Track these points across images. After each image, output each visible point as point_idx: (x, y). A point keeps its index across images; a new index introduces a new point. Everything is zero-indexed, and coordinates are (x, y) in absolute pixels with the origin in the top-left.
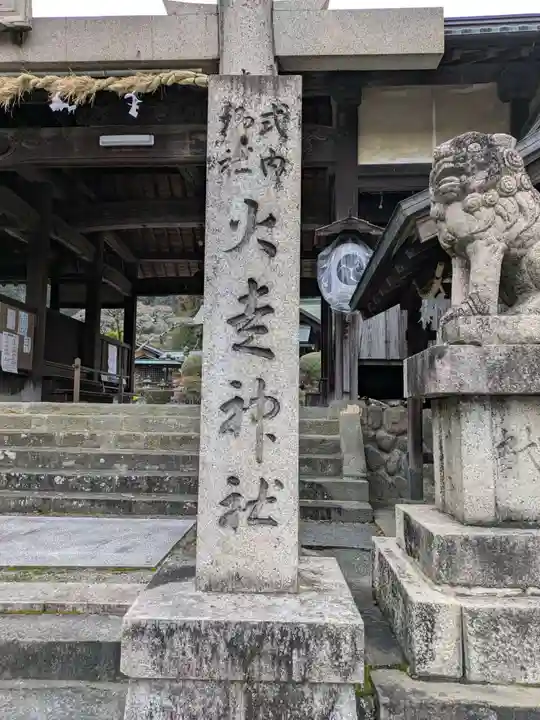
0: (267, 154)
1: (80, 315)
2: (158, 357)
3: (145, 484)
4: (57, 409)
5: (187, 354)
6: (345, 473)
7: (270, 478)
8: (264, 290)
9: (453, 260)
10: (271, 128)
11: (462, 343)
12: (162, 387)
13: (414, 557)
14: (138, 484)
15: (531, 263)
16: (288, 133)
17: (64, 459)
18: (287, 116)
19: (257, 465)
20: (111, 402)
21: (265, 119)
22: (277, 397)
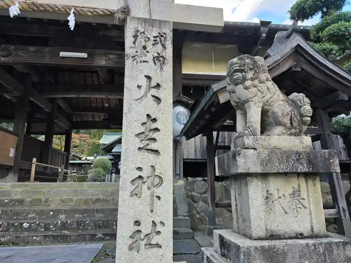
0: (156, 55)
1: (42, 138)
2: (80, 159)
3: (75, 225)
4: (27, 186)
5: (95, 158)
6: (179, 214)
7: (157, 221)
8: (155, 120)
9: (237, 111)
10: (158, 43)
11: (248, 148)
12: (82, 174)
13: (227, 258)
14: (72, 225)
15: (273, 113)
16: (166, 46)
17: (29, 213)
18: (165, 38)
19: (150, 214)
20: (56, 182)
21: (155, 39)
22: (162, 176)
